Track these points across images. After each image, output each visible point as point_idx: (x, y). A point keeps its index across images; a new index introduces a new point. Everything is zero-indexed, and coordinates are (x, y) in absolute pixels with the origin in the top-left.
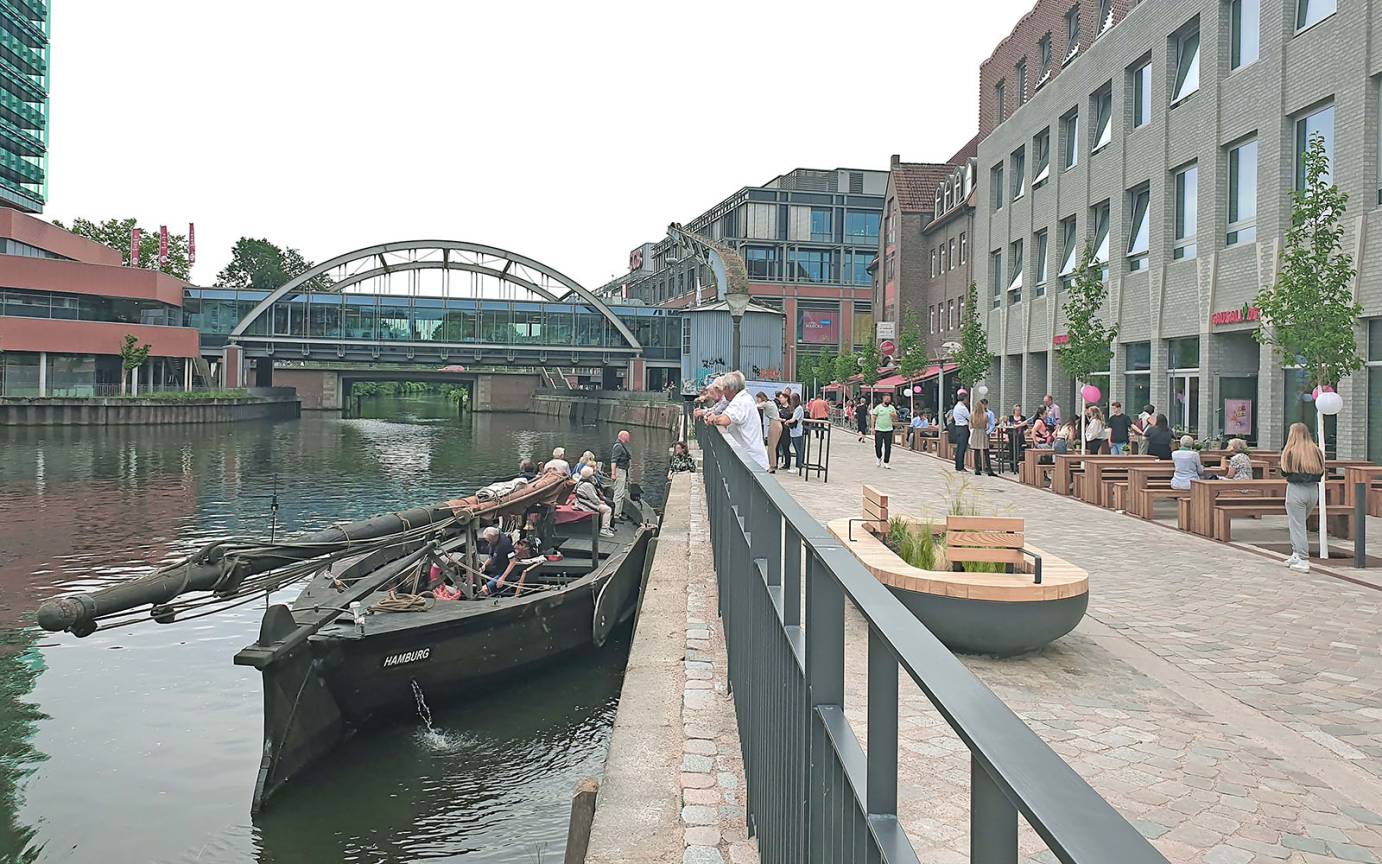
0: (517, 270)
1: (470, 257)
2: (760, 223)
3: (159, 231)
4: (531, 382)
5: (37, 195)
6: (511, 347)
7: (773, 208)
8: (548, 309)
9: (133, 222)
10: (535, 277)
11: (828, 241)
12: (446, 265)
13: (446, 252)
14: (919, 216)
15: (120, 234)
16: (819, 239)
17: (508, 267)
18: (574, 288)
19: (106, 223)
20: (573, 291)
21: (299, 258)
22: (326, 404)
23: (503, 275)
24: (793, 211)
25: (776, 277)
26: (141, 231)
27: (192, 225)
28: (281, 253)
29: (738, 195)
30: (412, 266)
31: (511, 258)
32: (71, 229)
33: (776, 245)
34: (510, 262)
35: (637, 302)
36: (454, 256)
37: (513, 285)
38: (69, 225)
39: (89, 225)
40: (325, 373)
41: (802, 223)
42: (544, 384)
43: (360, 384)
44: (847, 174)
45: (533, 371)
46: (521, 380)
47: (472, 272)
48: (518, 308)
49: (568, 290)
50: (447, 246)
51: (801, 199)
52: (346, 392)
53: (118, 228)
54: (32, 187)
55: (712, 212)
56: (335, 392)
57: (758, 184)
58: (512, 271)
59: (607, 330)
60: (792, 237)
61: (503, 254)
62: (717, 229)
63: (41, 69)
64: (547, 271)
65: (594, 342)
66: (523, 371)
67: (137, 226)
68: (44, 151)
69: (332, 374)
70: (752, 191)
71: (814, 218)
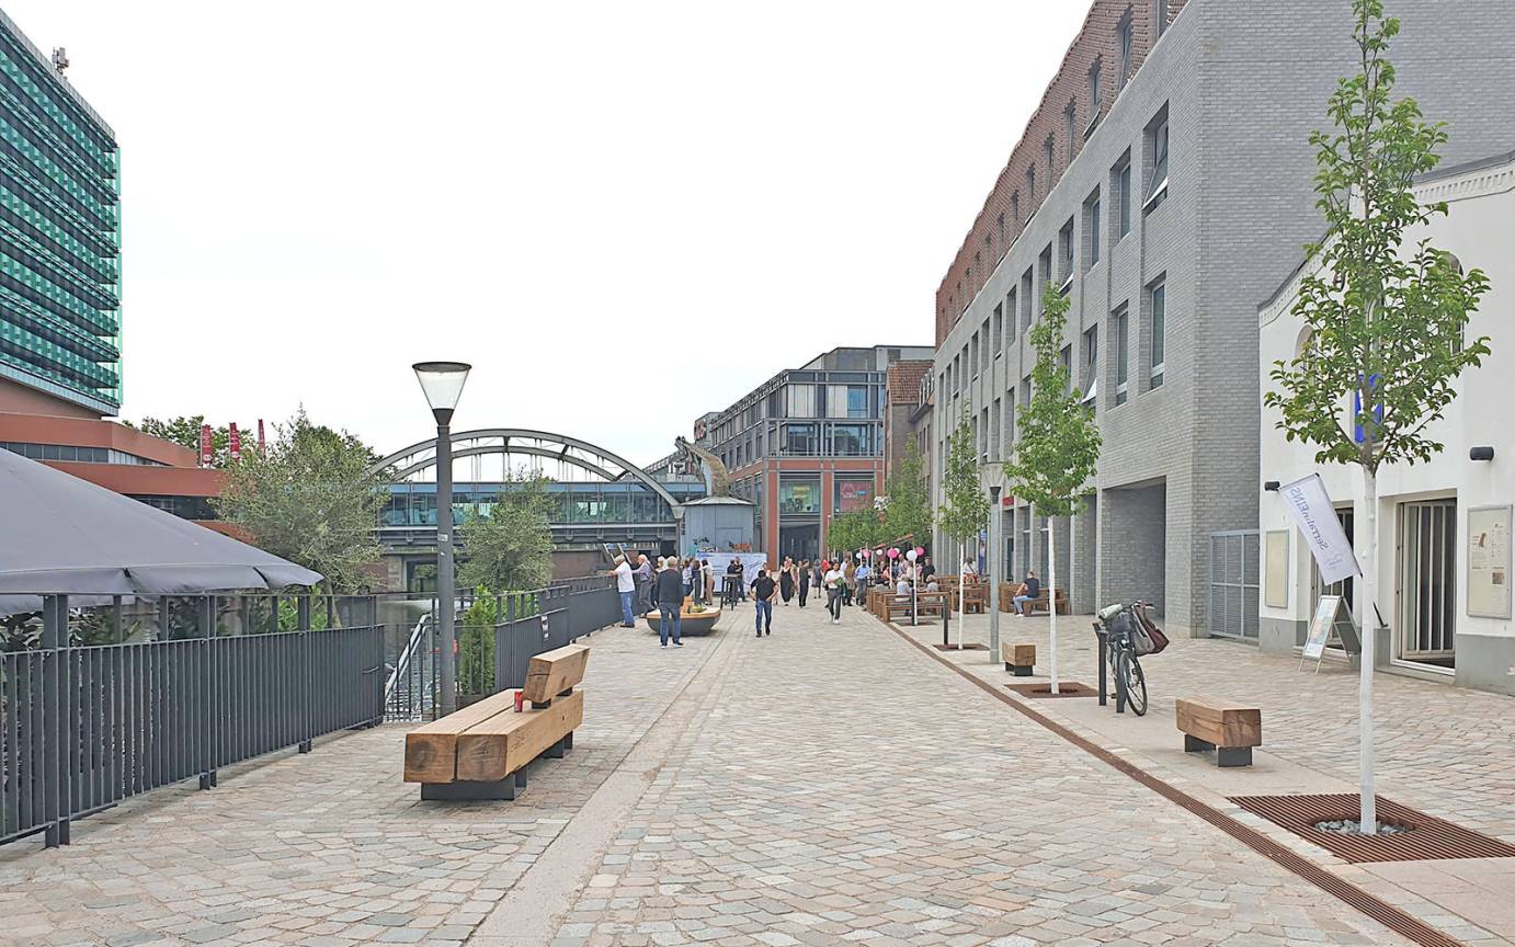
0: (574, 453)
1: (530, 443)
2: (801, 402)
3: (228, 428)
4: (591, 558)
5: (113, 399)
6: (569, 527)
7: (811, 388)
8: (604, 489)
9: (201, 419)
10: (592, 458)
11: (864, 417)
12: (506, 449)
13: (506, 439)
14: (905, 407)
15: (192, 433)
16: (855, 415)
17: (565, 450)
18: (628, 468)
19: (174, 421)
20: (627, 471)
21: (358, 444)
22: (391, 587)
23: (561, 457)
24: (830, 390)
25: (816, 453)
26: (208, 427)
27: (261, 421)
28: (341, 439)
29: (780, 376)
30: (475, 452)
31: (569, 442)
32: (140, 428)
33: (815, 423)
34: (567, 446)
35: (690, 478)
36: (513, 442)
37: (570, 465)
38: (138, 424)
39: (157, 425)
40: (390, 558)
41: (839, 401)
42: (605, 560)
43: (422, 567)
44: (885, 350)
45: (595, 548)
46: (582, 556)
47: (531, 454)
48: (575, 489)
49: (622, 470)
50: (507, 434)
51: (838, 378)
52: (410, 576)
53: (186, 424)
54: (109, 392)
55: (759, 391)
56: (399, 576)
57: (797, 366)
58: (569, 452)
59: (661, 506)
60: (830, 414)
61: (560, 439)
62: (764, 407)
63: (113, 277)
64: (603, 454)
65: (649, 519)
66: (587, 547)
67: (204, 423)
68: (118, 357)
69: (396, 558)
70: (791, 372)
71: (850, 396)
